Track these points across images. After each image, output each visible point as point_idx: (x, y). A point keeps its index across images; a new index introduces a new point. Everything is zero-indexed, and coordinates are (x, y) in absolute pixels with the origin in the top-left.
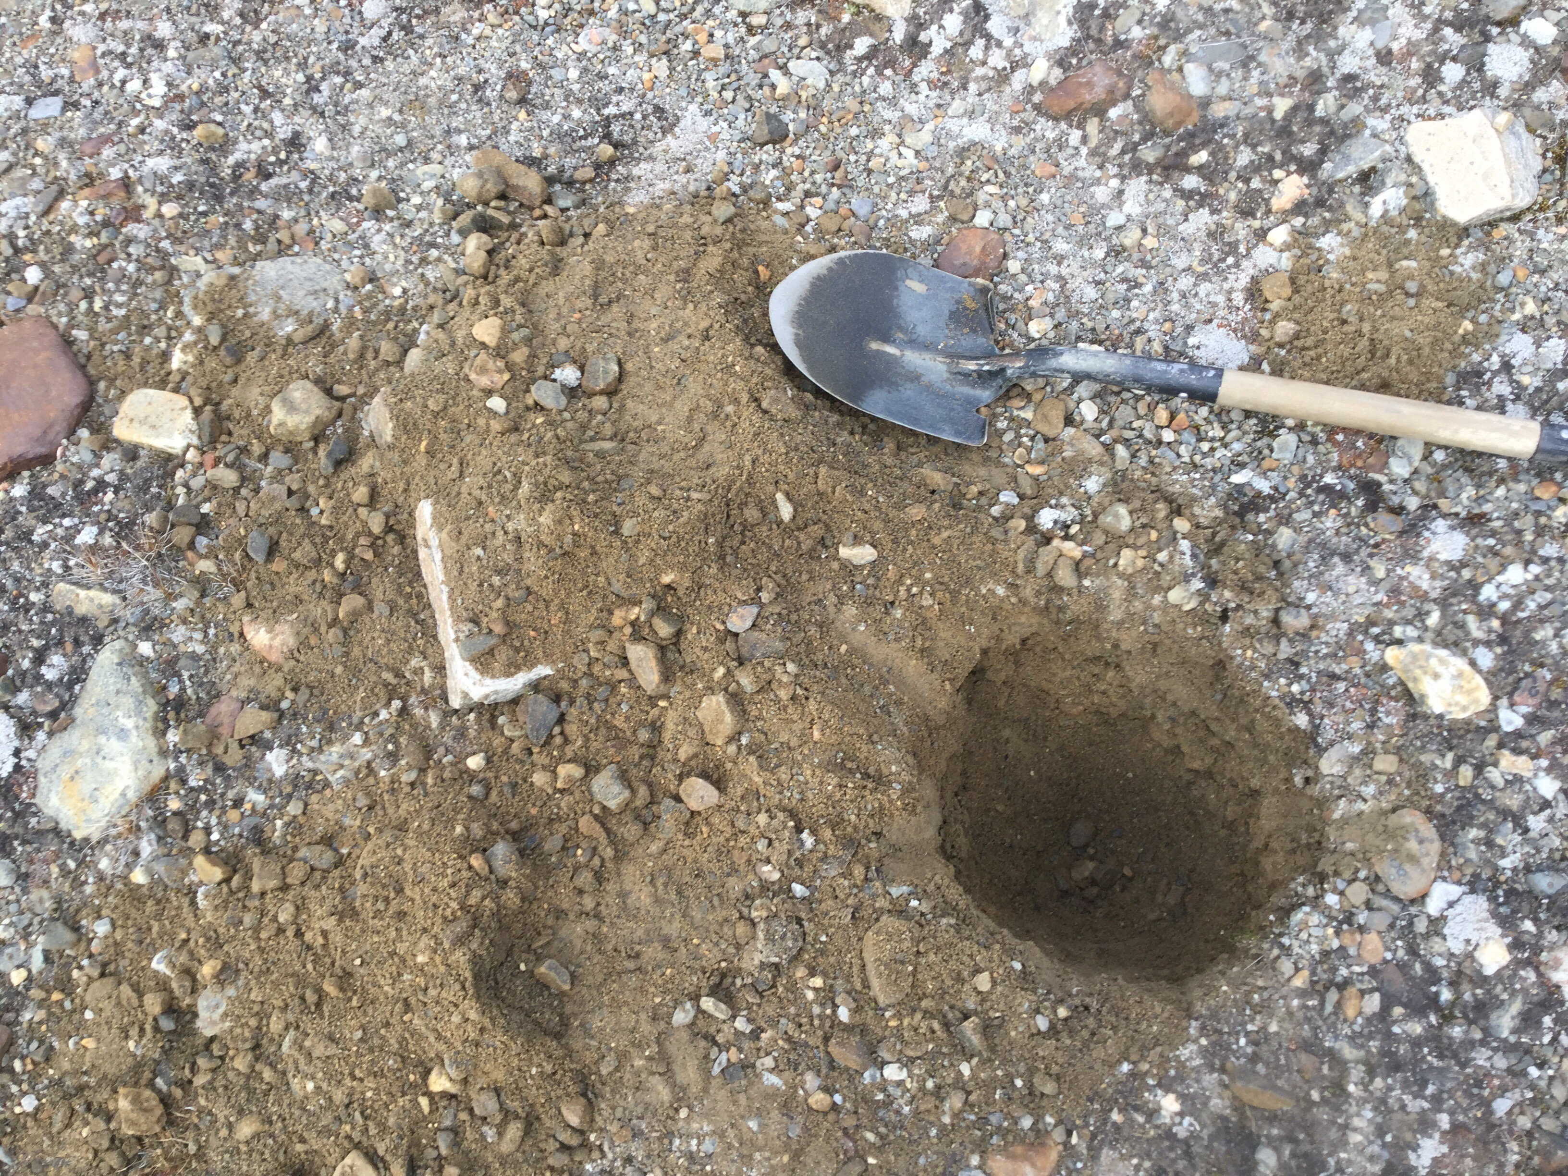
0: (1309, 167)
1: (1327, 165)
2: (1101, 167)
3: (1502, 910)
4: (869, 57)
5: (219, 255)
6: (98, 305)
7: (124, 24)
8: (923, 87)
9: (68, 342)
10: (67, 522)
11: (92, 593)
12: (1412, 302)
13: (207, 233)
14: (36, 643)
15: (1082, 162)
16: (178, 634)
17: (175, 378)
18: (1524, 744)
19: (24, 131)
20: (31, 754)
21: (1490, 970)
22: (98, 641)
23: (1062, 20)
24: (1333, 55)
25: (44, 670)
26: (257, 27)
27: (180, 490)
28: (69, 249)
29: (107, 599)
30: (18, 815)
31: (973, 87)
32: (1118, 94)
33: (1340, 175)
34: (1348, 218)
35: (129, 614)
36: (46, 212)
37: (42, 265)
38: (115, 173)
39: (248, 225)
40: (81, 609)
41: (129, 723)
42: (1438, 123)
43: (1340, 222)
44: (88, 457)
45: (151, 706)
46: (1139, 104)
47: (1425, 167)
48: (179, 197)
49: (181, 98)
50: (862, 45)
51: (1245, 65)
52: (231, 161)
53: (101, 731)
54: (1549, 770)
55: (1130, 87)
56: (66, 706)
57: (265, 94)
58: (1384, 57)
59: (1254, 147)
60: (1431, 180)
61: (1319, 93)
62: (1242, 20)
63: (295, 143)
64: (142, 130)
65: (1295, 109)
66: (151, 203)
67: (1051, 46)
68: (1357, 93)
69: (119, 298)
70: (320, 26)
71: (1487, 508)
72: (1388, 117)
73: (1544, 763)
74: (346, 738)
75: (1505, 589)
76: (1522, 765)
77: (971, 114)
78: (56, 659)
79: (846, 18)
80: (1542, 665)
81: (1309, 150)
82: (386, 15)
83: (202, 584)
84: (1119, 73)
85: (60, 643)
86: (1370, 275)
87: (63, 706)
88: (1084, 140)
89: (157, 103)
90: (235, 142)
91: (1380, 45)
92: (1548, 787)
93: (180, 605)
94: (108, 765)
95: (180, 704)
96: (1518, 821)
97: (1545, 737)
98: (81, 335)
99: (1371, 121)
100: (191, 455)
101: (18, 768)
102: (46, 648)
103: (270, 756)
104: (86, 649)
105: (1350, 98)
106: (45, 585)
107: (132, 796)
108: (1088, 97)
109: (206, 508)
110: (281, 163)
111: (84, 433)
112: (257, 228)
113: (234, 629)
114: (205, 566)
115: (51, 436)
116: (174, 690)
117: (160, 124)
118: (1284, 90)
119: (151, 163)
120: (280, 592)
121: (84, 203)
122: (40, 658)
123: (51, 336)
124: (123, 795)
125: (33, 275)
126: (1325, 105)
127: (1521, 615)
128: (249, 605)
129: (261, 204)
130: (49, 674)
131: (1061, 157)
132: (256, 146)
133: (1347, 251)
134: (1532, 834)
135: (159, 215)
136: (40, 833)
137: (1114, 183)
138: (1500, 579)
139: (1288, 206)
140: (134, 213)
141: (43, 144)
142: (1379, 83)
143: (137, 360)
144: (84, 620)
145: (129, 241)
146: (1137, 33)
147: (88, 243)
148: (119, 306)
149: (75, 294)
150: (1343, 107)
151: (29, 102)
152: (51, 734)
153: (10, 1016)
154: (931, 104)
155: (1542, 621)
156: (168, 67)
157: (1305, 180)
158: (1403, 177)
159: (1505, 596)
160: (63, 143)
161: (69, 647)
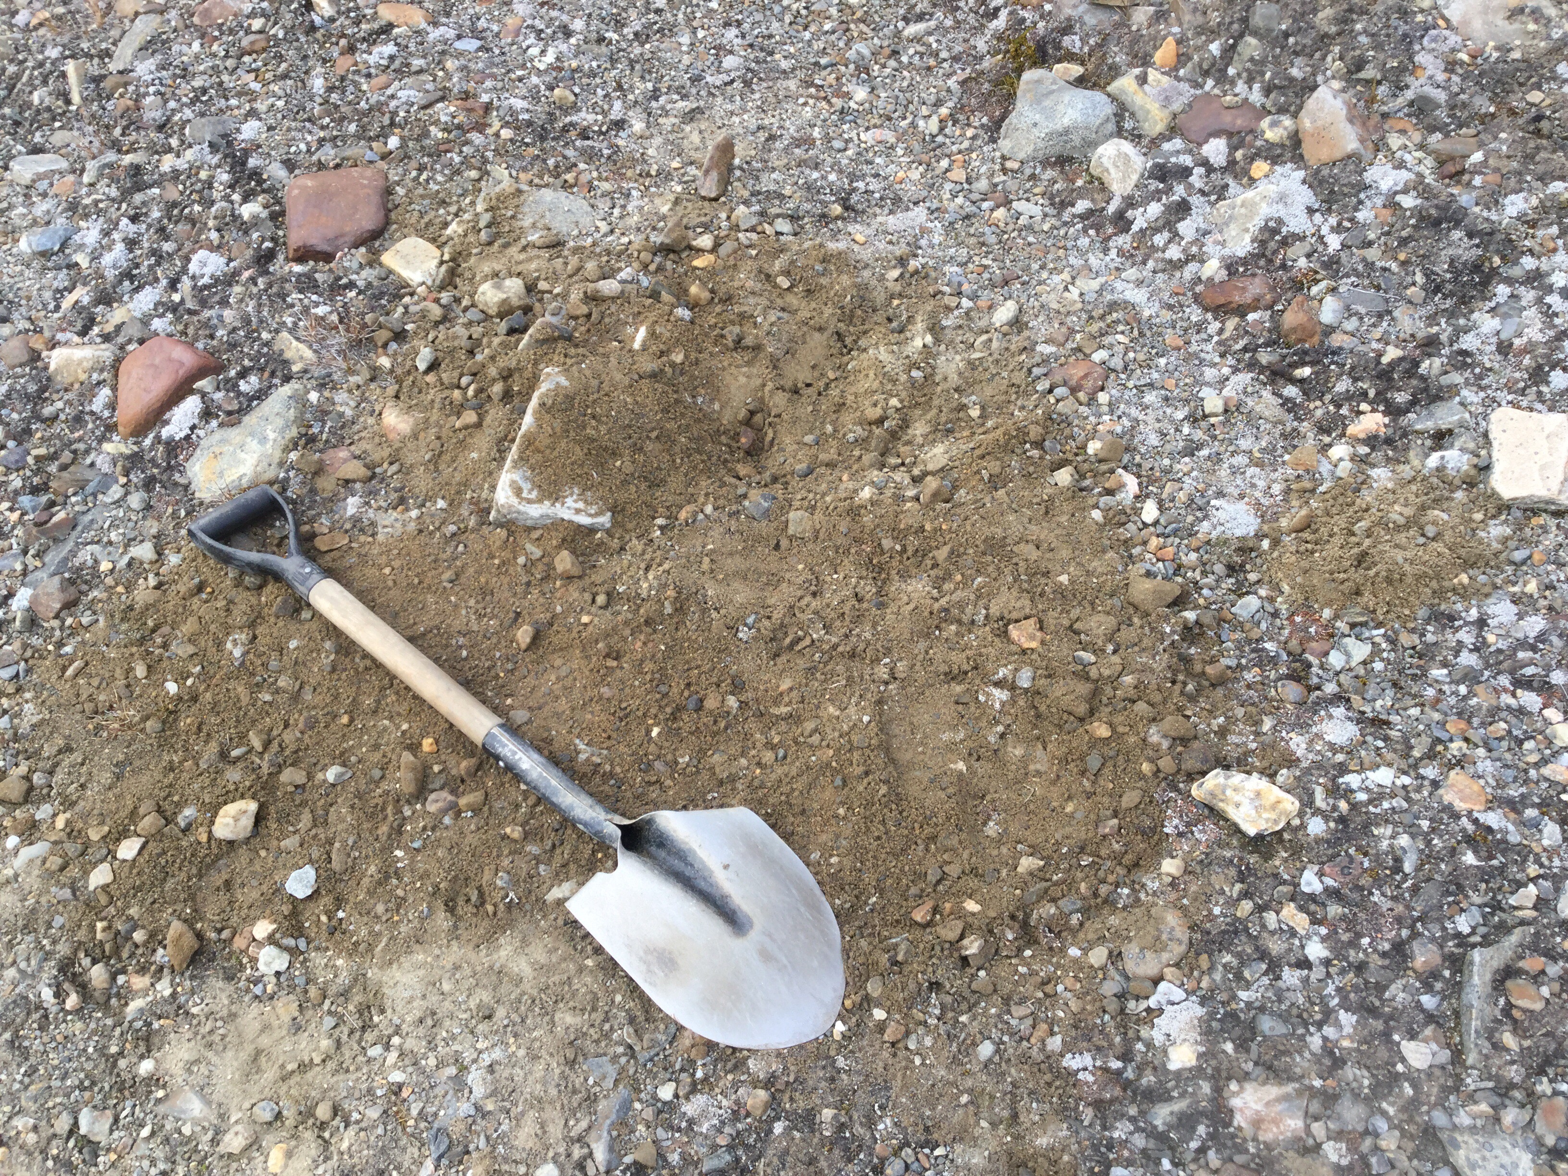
0: (1394, 411)
1: (1411, 416)
2: (1222, 355)
3: (1214, 1024)
4: (1083, 217)
5: (522, 176)
6: (424, 176)
7: (554, 13)
8: (1113, 253)
9: (388, 192)
10: (314, 297)
11: (301, 346)
12: (1422, 540)
13: (521, 157)
14: (246, 362)
15: (1209, 347)
16: (341, 397)
17: (443, 239)
18: (1313, 907)
19: (443, 53)
20: (201, 433)
21: (1173, 1066)
22: (287, 379)
23: (1247, 238)
24: (1459, 332)
25: (242, 383)
26: (642, 45)
27: (400, 310)
28: (426, 134)
29: (308, 354)
30: (169, 467)
31: (1151, 264)
32: (1263, 303)
33: (1418, 427)
34: (1407, 462)
35: (317, 372)
36: (425, 107)
37: (402, 138)
38: (485, 98)
39: (551, 162)
40: (288, 355)
41: (271, 435)
42: (1526, 414)
43: (1399, 462)
44: (355, 265)
45: (294, 432)
46: (1276, 316)
47: (1495, 444)
48: (517, 128)
49: (560, 69)
50: (1082, 206)
51: (1380, 316)
52: (568, 120)
53: (252, 434)
54: (1324, 939)
55: (1274, 303)
56: (242, 411)
57: (619, 87)
58: (1504, 348)
59: (1355, 380)
60: (1495, 455)
61: (1430, 355)
62: (1395, 280)
63: (619, 125)
64: (520, 79)
65: (1401, 359)
66: (497, 125)
67: (1227, 252)
68: (1464, 366)
69: (439, 178)
70: (686, 60)
71: (1394, 718)
72: (1482, 394)
73: (1323, 931)
74: (407, 510)
75: (1368, 783)
76: (1299, 921)
77: (1139, 283)
78: (253, 379)
79: (1080, 183)
80: (1366, 854)
81: (1401, 398)
82: (737, 69)
83: (375, 375)
84: (1273, 289)
85: (262, 370)
86: (1397, 507)
87: (239, 411)
88: (1221, 331)
89: (542, 67)
90: (580, 110)
91: (1504, 336)
92: (1316, 950)
93: (354, 379)
94: (243, 455)
95: (311, 440)
96: (1274, 968)
97: (1334, 910)
98: (401, 191)
99: (1465, 392)
100: (422, 290)
101: (188, 438)
102: (251, 369)
103: (350, 500)
104: (276, 381)
105: (1457, 369)
106: (277, 331)
107: (245, 482)
108: (1237, 298)
109: (408, 327)
110: (601, 133)
111: (363, 250)
112: (557, 166)
113: (377, 408)
114: (385, 362)
115: (340, 241)
116: (315, 430)
117: (535, 80)
118: (1401, 342)
119: (512, 101)
120: (422, 396)
121: (452, 109)
122: (243, 374)
123: (381, 183)
124: (240, 478)
125: (393, 142)
126: (1430, 366)
127: (1371, 809)
128: (397, 397)
129: (570, 153)
130: (243, 386)
131: (1194, 338)
132: (591, 117)
133: (1390, 485)
134: (1280, 983)
135: (497, 135)
136: (176, 484)
137: (1226, 371)
138: (1369, 774)
139: (1362, 436)
140: (480, 127)
141: (450, 64)
142: (1488, 365)
143: (426, 219)
144: (286, 363)
145: (467, 143)
146: (1302, 262)
147: (440, 135)
148: (437, 183)
149: (414, 164)
150: (1446, 373)
151: (459, 37)
152: (221, 425)
153: (84, 587)
154: (1112, 266)
155: (1387, 821)
156: (563, 47)
157: (1386, 420)
158: (1471, 445)
159: (1367, 790)
160: (463, 68)
161: (266, 375)
